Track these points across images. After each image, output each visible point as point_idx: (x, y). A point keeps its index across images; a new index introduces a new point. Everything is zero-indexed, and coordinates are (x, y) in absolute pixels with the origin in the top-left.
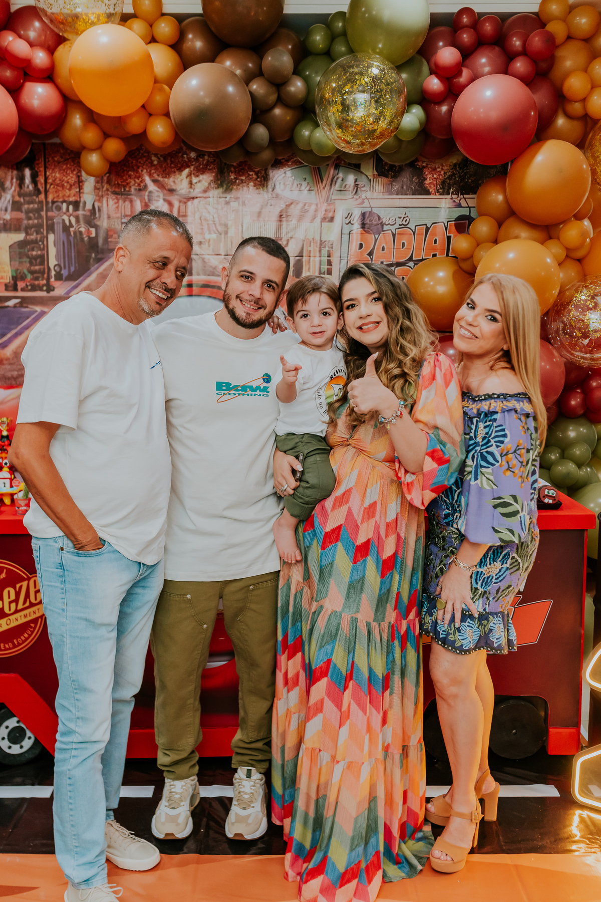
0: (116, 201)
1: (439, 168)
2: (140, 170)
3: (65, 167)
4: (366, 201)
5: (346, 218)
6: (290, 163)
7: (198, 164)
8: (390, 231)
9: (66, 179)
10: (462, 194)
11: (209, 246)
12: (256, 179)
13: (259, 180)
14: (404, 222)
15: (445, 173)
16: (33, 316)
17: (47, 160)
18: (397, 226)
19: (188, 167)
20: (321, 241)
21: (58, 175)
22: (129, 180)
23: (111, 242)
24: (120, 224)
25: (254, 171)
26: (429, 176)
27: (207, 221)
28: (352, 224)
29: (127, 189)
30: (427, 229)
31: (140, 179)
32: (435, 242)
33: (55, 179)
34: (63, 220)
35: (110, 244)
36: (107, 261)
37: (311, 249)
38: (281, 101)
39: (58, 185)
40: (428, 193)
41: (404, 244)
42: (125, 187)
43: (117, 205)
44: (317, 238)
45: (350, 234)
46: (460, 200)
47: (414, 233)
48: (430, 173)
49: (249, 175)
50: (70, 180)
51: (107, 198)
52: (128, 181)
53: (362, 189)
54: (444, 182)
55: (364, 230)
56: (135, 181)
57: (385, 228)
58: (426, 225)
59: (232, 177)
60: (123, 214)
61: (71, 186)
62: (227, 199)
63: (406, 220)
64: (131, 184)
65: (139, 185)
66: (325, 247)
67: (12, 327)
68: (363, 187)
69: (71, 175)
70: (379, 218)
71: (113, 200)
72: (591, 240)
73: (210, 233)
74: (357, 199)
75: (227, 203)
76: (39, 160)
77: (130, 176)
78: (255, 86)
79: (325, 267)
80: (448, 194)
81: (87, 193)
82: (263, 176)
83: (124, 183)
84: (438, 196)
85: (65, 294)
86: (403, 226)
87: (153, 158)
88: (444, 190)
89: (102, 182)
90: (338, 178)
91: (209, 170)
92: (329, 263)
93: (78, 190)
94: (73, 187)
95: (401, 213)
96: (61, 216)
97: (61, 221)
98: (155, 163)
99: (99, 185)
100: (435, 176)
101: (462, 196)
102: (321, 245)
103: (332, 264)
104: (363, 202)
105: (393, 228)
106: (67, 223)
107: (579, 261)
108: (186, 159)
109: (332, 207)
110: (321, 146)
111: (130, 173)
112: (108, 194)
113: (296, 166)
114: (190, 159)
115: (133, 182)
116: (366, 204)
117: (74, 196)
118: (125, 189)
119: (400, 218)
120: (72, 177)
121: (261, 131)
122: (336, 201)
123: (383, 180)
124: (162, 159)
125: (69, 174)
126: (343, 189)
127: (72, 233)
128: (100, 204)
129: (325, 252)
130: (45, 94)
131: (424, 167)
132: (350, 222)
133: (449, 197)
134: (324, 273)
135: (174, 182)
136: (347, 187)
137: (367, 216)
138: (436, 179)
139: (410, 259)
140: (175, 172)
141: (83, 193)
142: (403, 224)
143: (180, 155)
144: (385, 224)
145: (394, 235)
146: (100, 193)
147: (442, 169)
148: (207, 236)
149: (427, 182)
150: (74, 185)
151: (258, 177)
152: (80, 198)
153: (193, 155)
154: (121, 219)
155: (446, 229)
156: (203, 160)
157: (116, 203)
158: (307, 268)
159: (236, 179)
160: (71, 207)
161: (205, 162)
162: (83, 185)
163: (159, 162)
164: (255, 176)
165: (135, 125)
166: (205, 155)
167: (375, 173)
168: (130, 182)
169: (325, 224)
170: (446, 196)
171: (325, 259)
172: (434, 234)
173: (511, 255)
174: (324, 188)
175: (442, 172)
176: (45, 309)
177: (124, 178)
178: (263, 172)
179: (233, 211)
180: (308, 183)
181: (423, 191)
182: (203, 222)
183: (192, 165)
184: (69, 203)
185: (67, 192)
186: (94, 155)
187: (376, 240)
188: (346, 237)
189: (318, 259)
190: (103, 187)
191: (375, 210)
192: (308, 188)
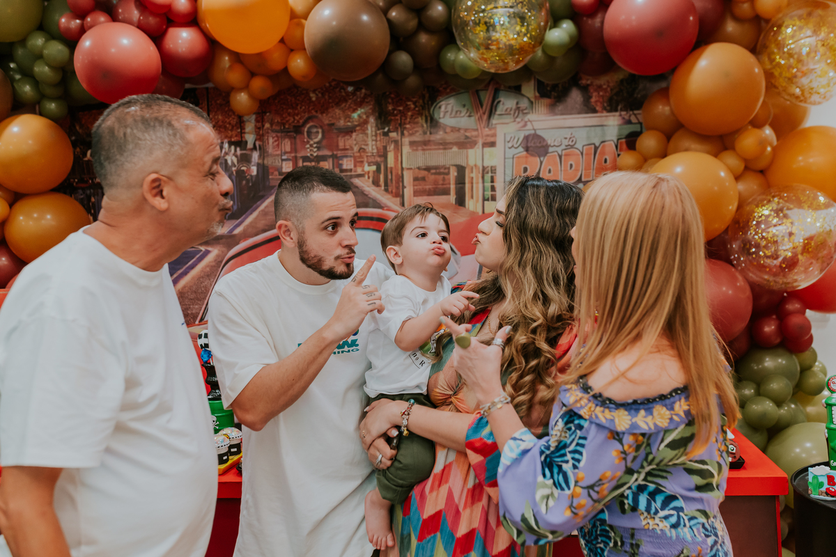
0: (276, 138)
1: (604, 84)
2: (299, 107)
3: (227, 109)
4: (529, 123)
5: (509, 142)
6: (448, 90)
7: (355, 98)
8: (556, 153)
9: (228, 121)
10: (632, 110)
11: (369, 178)
12: (414, 109)
13: (417, 109)
14: (570, 143)
15: (611, 90)
16: (198, 256)
17: (210, 103)
18: (563, 147)
19: (346, 101)
20: (483, 167)
21: (220, 117)
22: (289, 118)
23: (272, 179)
24: (280, 161)
25: (412, 101)
26: (595, 94)
27: (367, 153)
28: (516, 148)
29: (287, 127)
30: (596, 148)
31: (299, 116)
32: (606, 161)
33: (218, 121)
34: (226, 160)
35: (271, 181)
36: (268, 198)
37: (473, 175)
38: (422, 26)
39: (220, 127)
40: (594, 111)
41: (571, 165)
42: (284, 124)
43: (277, 143)
44: (480, 164)
45: (513, 158)
46: (630, 116)
47: (582, 154)
48: (595, 90)
49: (407, 105)
50: (232, 122)
51: (268, 137)
52: (287, 119)
53: (525, 111)
54: (610, 100)
55: (528, 153)
56: (294, 118)
57: (551, 149)
58: (594, 144)
59: (390, 108)
60: (283, 151)
61: (233, 127)
62: (386, 129)
63: (572, 141)
64: (291, 121)
65: (298, 121)
66: (488, 173)
67: (178, 267)
68: (526, 109)
69: (233, 117)
70: (544, 140)
71: (273, 138)
72: (774, 149)
73: (369, 165)
74: (519, 123)
75: (386, 134)
76: (202, 104)
77: (289, 114)
78: (393, 14)
79: (488, 193)
80: (616, 110)
81: (248, 133)
82: (421, 106)
83: (284, 121)
84: (605, 114)
85: (228, 232)
86: (569, 147)
87: (312, 95)
88: (612, 107)
89: (263, 122)
90: (499, 102)
91: (367, 102)
92: (493, 189)
93: (239, 130)
94: (235, 128)
95: (567, 133)
96: (224, 156)
97: (224, 162)
98: (314, 99)
99: (260, 124)
100: (601, 93)
101: (631, 113)
102: (483, 170)
103: (497, 189)
104: (525, 125)
105: (559, 150)
106: (229, 162)
107: (762, 172)
108: (344, 94)
109: (493, 132)
110: (465, 68)
111: (289, 110)
112: (268, 133)
113: (454, 93)
114: (347, 93)
115: (292, 119)
116: (529, 126)
117: (236, 136)
118: (284, 127)
119: (566, 138)
120: (234, 119)
121: (404, 59)
122: (498, 126)
123: (546, 101)
124: (320, 95)
125: (231, 116)
126: (503, 113)
127: (234, 173)
128: (261, 143)
129: (488, 177)
130: (189, 38)
131: (588, 85)
132: (513, 146)
133: (617, 114)
134: (488, 200)
135: (332, 117)
136: (508, 110)
137: (530, 139)
138: (602, 96)
139: (580, 180)
140: (333, 107)
141: (245, 133)
142: (569, 145)
143: (338, 89)
144: (550, 146)
145: (560, 157)
146: (261, 132)
147: (608, 86)
148: (367, 168)
149: (593, 100)
150: (236, 125)
151: (416, 106)
152: (242, 137)
153: (350, 89)
154: (282, 156)
155: (617, 147)
156: (361, 94)
157: (276, 141)
158: (470, 195)
159: (394, 110)
160: (233, 147)
161: (362, 95)
162: (245, 125)
163: (317, 98)
164: (412, 106)
165: (276, 61)
166: (361, 89)
167: (537, 94)
168: (289, 120)
169: (486, 150)
170: (614, 114)
171: (488, 185)
172: (603, 153)
173: (679, 170)
174: (484, 113)
175: (609, 89)
176: (210, 249)
177: (284, 116)
178: (421, 101)
179: (392, 142)
180: (468, 110)
181: (589, 109)
182: (362, 154)
183: (350, 99)
184: (231, 143)
185: (230, 133)
186: (243, 94)
187: (541, 163)
188: (509, 162)
189: (481, 185)
190: (263, 126)
191: (539, 133)
192: (468, 114)
